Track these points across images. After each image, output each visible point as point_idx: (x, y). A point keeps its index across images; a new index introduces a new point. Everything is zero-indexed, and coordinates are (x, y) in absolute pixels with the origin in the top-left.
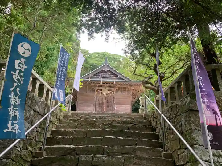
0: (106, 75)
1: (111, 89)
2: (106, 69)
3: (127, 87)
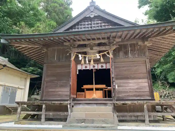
0: (93, 25)
1: (103, 48)
2: (92, 13)
3: (137, 44)
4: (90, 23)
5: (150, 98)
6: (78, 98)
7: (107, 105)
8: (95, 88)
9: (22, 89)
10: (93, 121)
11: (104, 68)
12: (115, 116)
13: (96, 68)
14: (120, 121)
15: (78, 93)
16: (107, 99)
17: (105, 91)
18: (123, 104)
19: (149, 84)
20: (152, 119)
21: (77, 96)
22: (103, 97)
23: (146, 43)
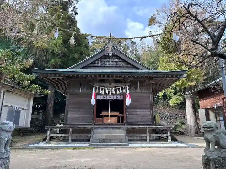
0: (111, 63)
2: (110, 52)
4: (108, 60)
5: (151, 124)
6: (97, 122)
7: (120, 129)
8: (110, 115)
9: (25, 109)
10: (111, 141)
11: (118, 99)
12: (127, 136)
13: (112, 98)
14: (130, 140)
15: (97, 119)
16: (120, 123)
17: (119, 117)
18: (133, 128)
19: (151, 113)
20: (152, 138)
21: (97, 121)
22: (117, 122)
23: (151, 81)
